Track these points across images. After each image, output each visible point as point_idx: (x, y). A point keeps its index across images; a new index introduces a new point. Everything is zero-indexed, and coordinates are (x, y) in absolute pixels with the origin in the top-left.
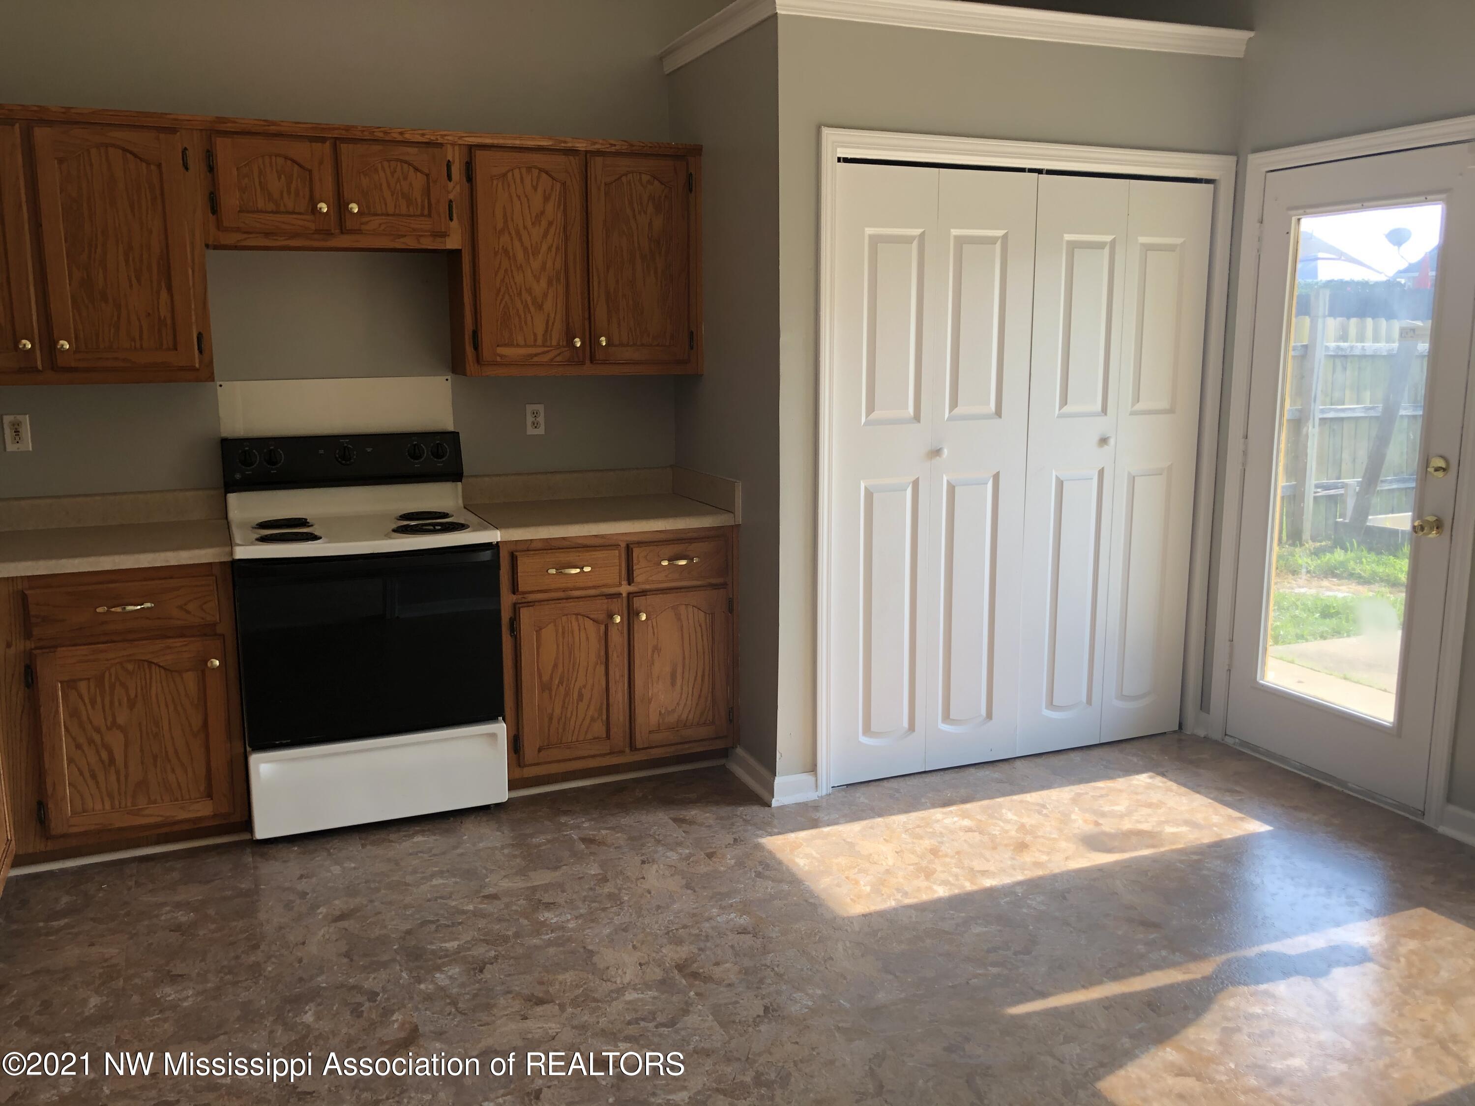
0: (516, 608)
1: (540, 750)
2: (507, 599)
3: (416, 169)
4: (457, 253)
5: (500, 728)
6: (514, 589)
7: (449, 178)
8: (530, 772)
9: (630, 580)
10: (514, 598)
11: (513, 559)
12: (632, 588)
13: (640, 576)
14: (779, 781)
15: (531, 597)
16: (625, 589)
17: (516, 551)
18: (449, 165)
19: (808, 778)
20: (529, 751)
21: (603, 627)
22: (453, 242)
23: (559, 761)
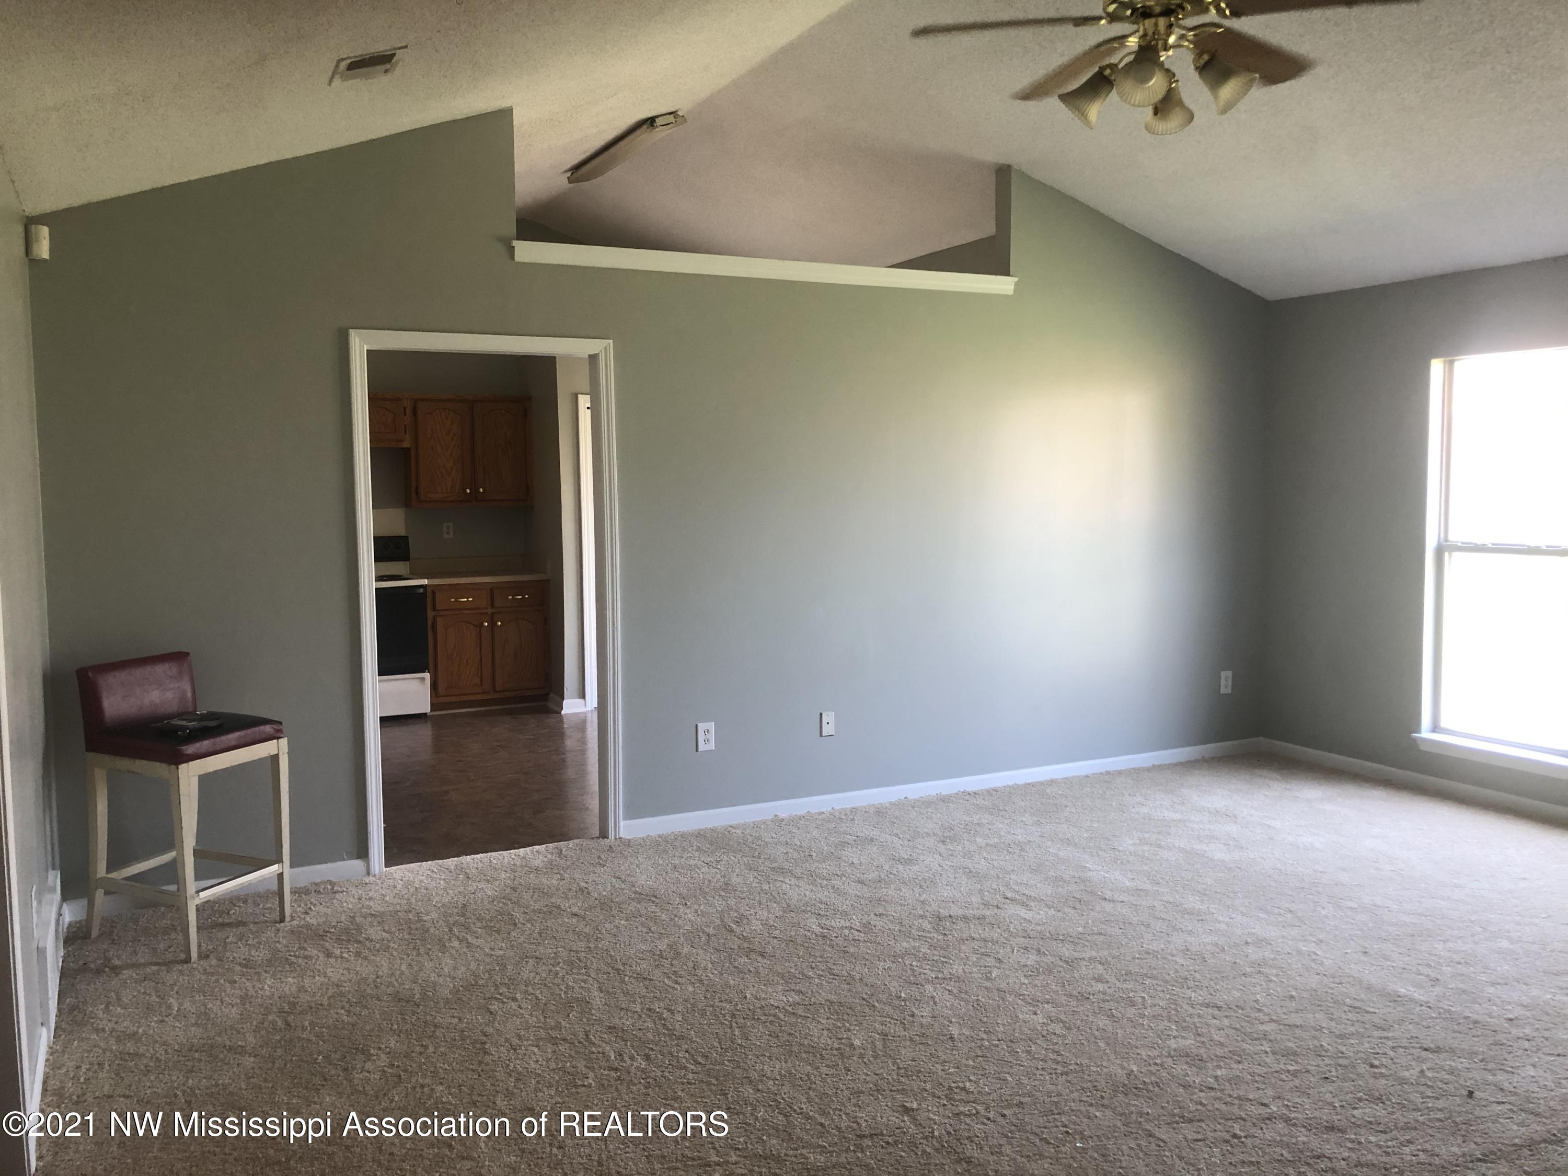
0: (435, 618)
1: (446, 689)
2: (430, 614)
3: (389, 411)
4: (409, 449)
5: (427, 676)
6: (434, 609)
7: (405, 415)
8: (442, 700)
9: (493, 606)
10: (434, 613)
11: (434, 593)
12: (494, 611)
13: (497, 604)
14: (566, 703)
15: (442, 613)
16: (490, 611)
17: (434, 589)
18: (405, 409)
19: (581, 701)
20: (441, 690)
21: (478, 629)
22: (406, 445)
23: (456, 695)
